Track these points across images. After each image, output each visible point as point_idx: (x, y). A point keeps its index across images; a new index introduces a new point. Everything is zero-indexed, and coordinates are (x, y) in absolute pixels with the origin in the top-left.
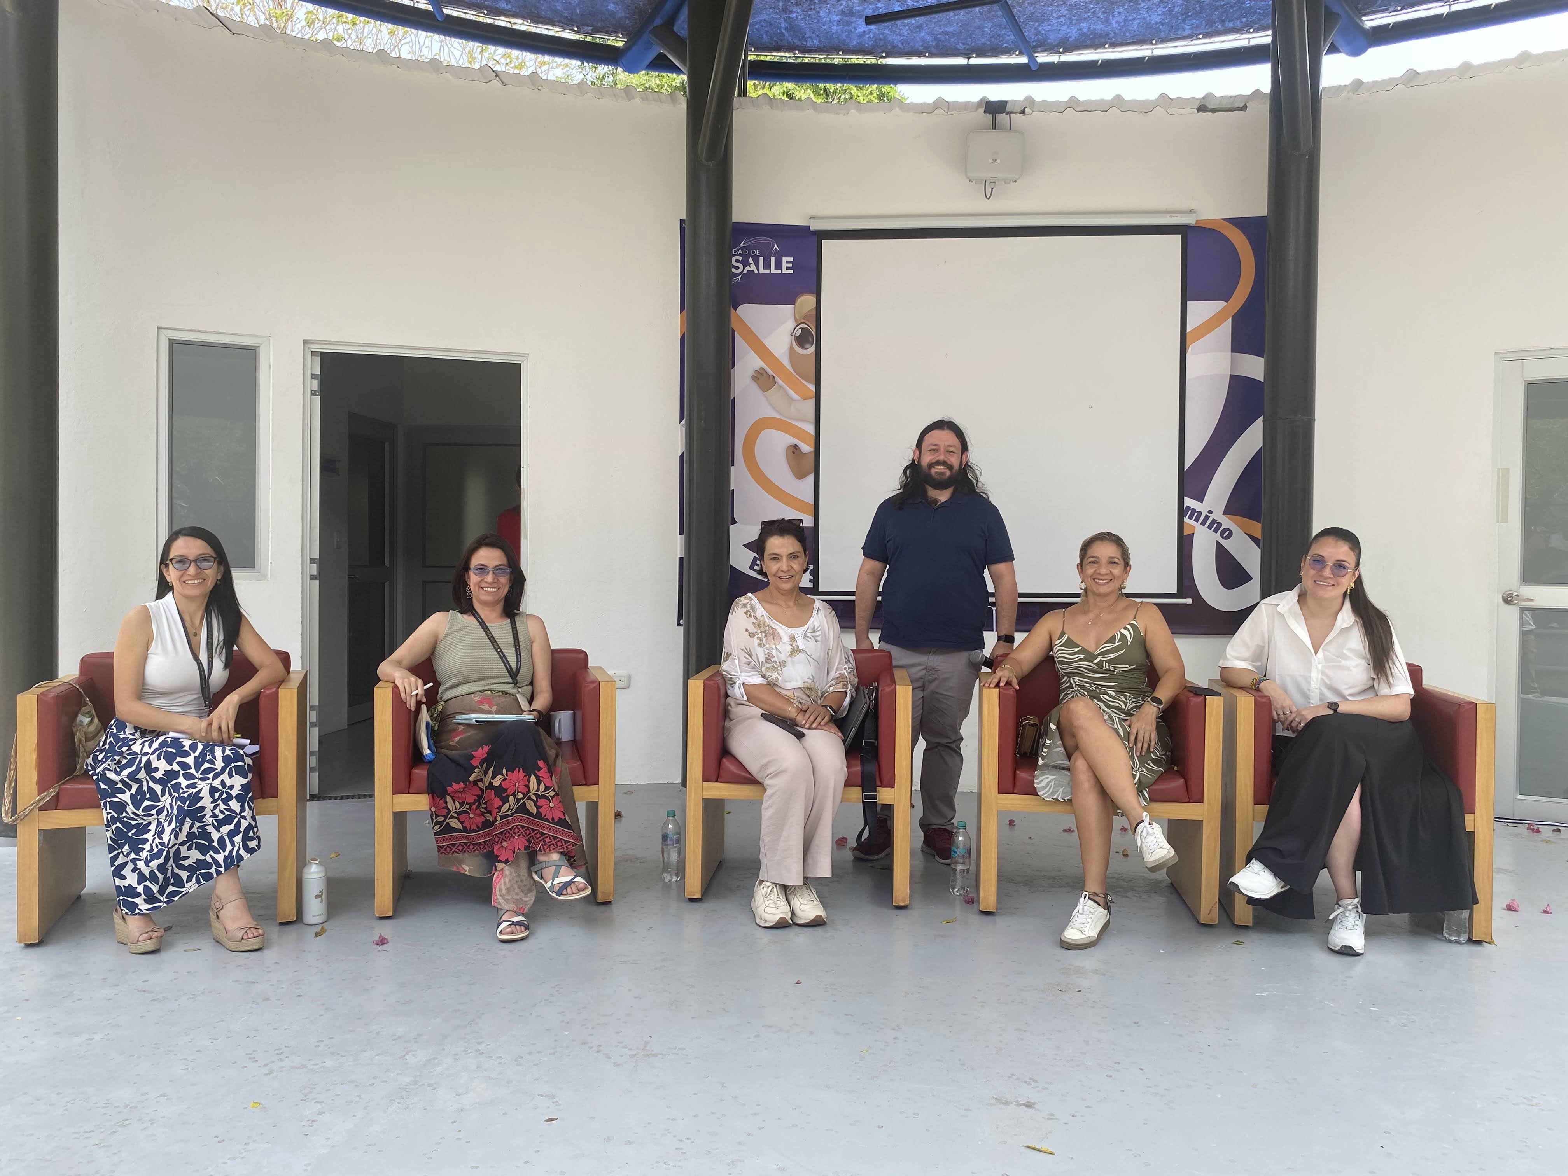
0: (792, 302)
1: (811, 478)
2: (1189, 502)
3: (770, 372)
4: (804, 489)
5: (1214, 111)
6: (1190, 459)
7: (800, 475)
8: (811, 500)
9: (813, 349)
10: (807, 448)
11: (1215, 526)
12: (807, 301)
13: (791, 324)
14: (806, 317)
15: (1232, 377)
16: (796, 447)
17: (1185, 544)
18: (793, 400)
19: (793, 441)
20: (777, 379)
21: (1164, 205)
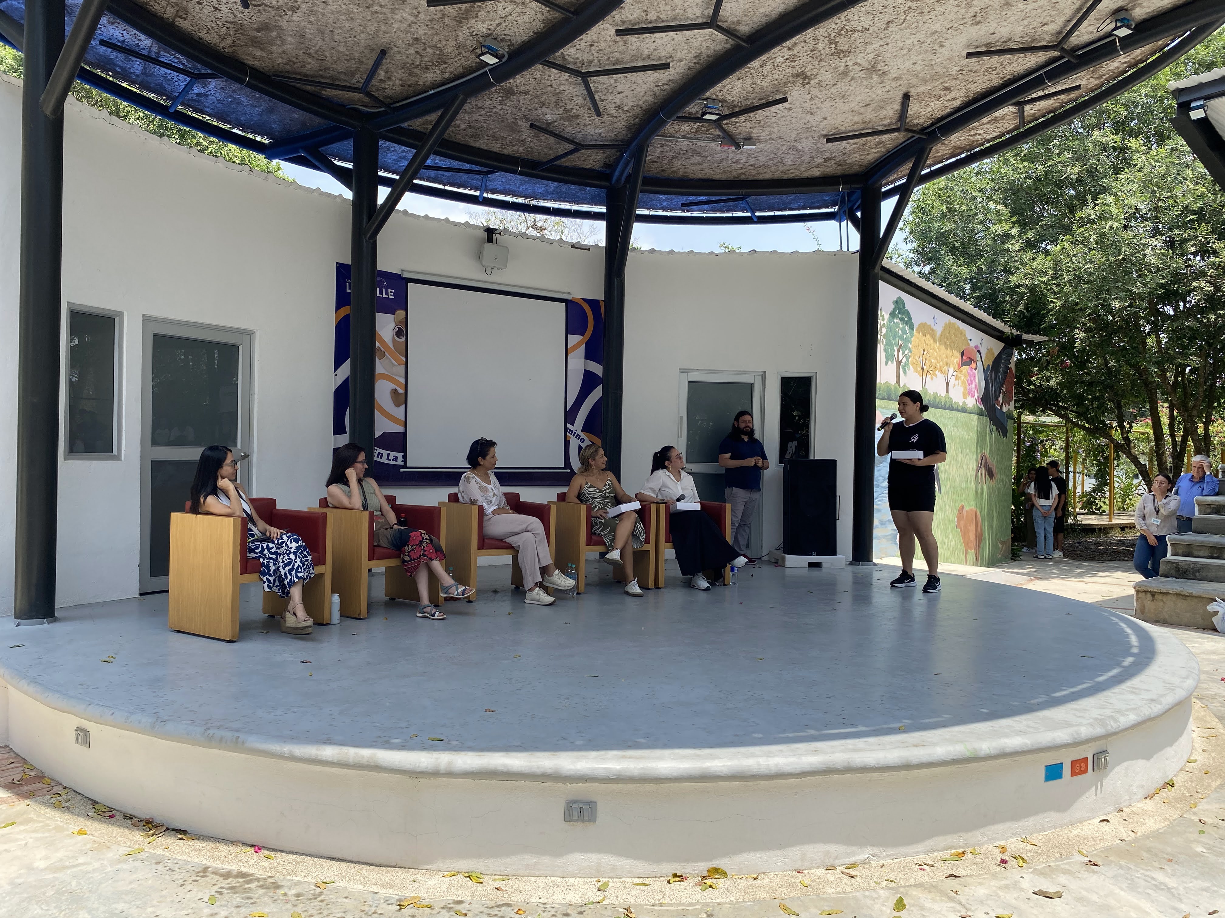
0: (393, 313)
1: (404, 406)
2: (569, 426)
3: (383, 349)
4: (399, 413)
5: (577, 248)
6: (569, 405)
7: (398, 405)
8: (403, 419)
9: (404, 339)
10: (401, 391)
11: (578, 437)
12: (401, 313)
13: (393, 325)
14: (400, 322)
15: (585, 371)
16: (395, 390)
17: (567, 443)
18: (393, 365)
19: (395, 387)
20: (386, 353)
21: (558, 289)
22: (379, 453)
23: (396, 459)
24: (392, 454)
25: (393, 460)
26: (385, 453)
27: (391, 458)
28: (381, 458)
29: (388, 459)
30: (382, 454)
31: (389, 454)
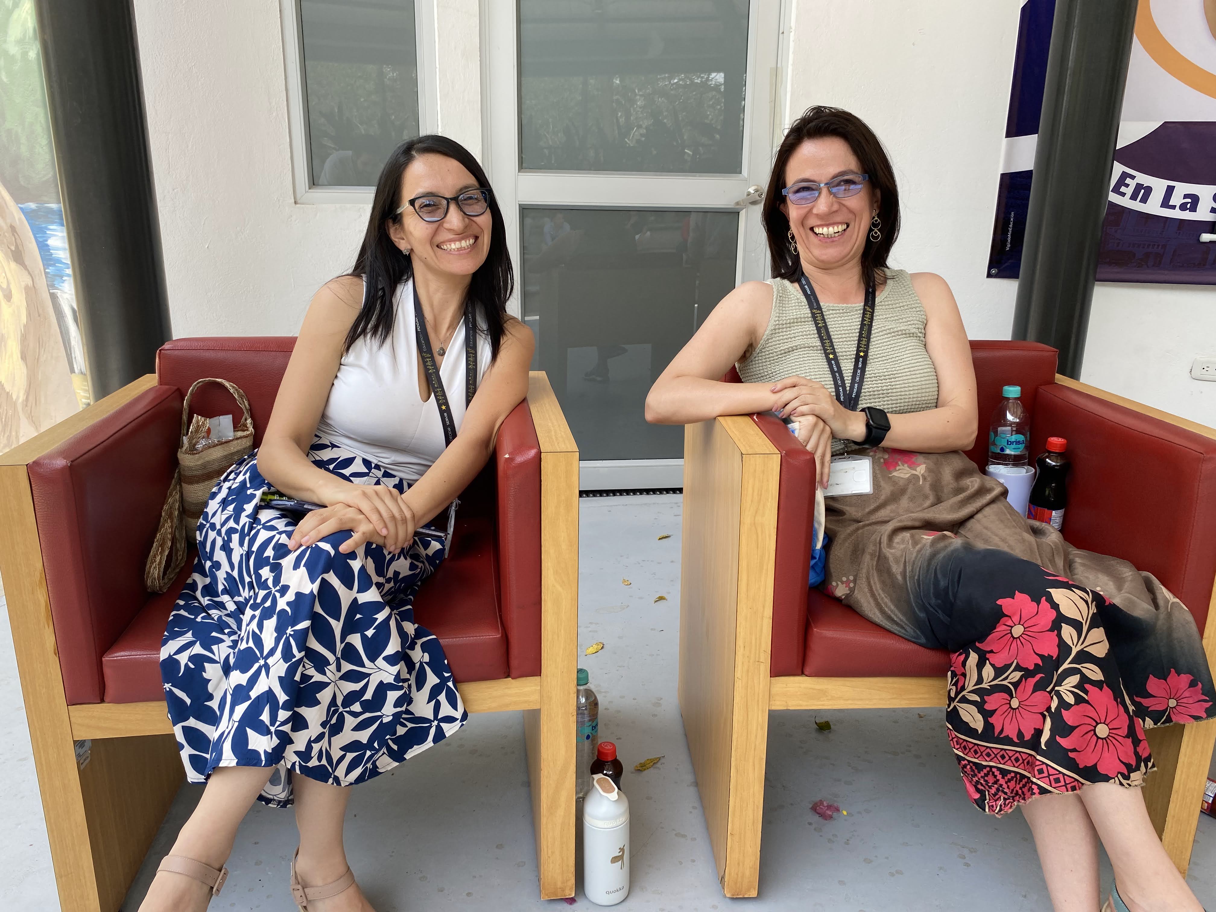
22: (1139, 187)
23: (1193, 202)
24: (1182, 189)
25: (1183, 207)
26: (1159, 185)
27: (1177, 199)
28: (1144, 200)
29: (1166, 203)
30: (1149, 190)
31: (1170, 190)
